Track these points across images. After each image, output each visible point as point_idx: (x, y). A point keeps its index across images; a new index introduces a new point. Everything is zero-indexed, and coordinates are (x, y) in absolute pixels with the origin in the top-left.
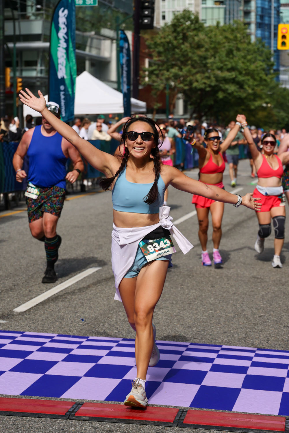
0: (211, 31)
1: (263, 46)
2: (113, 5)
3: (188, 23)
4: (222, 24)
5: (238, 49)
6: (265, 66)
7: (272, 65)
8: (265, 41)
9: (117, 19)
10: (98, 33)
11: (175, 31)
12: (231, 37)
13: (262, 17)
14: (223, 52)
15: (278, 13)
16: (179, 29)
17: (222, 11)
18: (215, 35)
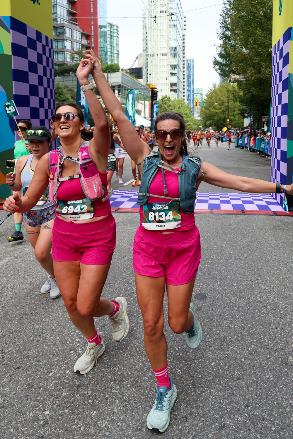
0: (173, 101)
1: (189, 105)
2: (142, 93)
3: (167, 99)
4: (177, 99)
5: (182, 107)
6: (190, 112)
7: (192, 111)
8: (190, 104)
9: (144, 97)
10: (138, 102)
11: (162, 101)
12: (180, 103)
13: (188, 97)
14: (177, 107)
15: (193, 96)
16: (164, 101)
17: (176, 95)
18: (175, 103)
